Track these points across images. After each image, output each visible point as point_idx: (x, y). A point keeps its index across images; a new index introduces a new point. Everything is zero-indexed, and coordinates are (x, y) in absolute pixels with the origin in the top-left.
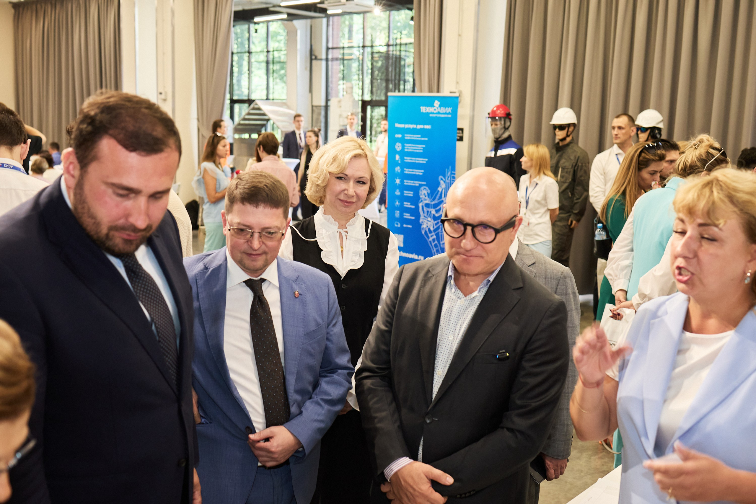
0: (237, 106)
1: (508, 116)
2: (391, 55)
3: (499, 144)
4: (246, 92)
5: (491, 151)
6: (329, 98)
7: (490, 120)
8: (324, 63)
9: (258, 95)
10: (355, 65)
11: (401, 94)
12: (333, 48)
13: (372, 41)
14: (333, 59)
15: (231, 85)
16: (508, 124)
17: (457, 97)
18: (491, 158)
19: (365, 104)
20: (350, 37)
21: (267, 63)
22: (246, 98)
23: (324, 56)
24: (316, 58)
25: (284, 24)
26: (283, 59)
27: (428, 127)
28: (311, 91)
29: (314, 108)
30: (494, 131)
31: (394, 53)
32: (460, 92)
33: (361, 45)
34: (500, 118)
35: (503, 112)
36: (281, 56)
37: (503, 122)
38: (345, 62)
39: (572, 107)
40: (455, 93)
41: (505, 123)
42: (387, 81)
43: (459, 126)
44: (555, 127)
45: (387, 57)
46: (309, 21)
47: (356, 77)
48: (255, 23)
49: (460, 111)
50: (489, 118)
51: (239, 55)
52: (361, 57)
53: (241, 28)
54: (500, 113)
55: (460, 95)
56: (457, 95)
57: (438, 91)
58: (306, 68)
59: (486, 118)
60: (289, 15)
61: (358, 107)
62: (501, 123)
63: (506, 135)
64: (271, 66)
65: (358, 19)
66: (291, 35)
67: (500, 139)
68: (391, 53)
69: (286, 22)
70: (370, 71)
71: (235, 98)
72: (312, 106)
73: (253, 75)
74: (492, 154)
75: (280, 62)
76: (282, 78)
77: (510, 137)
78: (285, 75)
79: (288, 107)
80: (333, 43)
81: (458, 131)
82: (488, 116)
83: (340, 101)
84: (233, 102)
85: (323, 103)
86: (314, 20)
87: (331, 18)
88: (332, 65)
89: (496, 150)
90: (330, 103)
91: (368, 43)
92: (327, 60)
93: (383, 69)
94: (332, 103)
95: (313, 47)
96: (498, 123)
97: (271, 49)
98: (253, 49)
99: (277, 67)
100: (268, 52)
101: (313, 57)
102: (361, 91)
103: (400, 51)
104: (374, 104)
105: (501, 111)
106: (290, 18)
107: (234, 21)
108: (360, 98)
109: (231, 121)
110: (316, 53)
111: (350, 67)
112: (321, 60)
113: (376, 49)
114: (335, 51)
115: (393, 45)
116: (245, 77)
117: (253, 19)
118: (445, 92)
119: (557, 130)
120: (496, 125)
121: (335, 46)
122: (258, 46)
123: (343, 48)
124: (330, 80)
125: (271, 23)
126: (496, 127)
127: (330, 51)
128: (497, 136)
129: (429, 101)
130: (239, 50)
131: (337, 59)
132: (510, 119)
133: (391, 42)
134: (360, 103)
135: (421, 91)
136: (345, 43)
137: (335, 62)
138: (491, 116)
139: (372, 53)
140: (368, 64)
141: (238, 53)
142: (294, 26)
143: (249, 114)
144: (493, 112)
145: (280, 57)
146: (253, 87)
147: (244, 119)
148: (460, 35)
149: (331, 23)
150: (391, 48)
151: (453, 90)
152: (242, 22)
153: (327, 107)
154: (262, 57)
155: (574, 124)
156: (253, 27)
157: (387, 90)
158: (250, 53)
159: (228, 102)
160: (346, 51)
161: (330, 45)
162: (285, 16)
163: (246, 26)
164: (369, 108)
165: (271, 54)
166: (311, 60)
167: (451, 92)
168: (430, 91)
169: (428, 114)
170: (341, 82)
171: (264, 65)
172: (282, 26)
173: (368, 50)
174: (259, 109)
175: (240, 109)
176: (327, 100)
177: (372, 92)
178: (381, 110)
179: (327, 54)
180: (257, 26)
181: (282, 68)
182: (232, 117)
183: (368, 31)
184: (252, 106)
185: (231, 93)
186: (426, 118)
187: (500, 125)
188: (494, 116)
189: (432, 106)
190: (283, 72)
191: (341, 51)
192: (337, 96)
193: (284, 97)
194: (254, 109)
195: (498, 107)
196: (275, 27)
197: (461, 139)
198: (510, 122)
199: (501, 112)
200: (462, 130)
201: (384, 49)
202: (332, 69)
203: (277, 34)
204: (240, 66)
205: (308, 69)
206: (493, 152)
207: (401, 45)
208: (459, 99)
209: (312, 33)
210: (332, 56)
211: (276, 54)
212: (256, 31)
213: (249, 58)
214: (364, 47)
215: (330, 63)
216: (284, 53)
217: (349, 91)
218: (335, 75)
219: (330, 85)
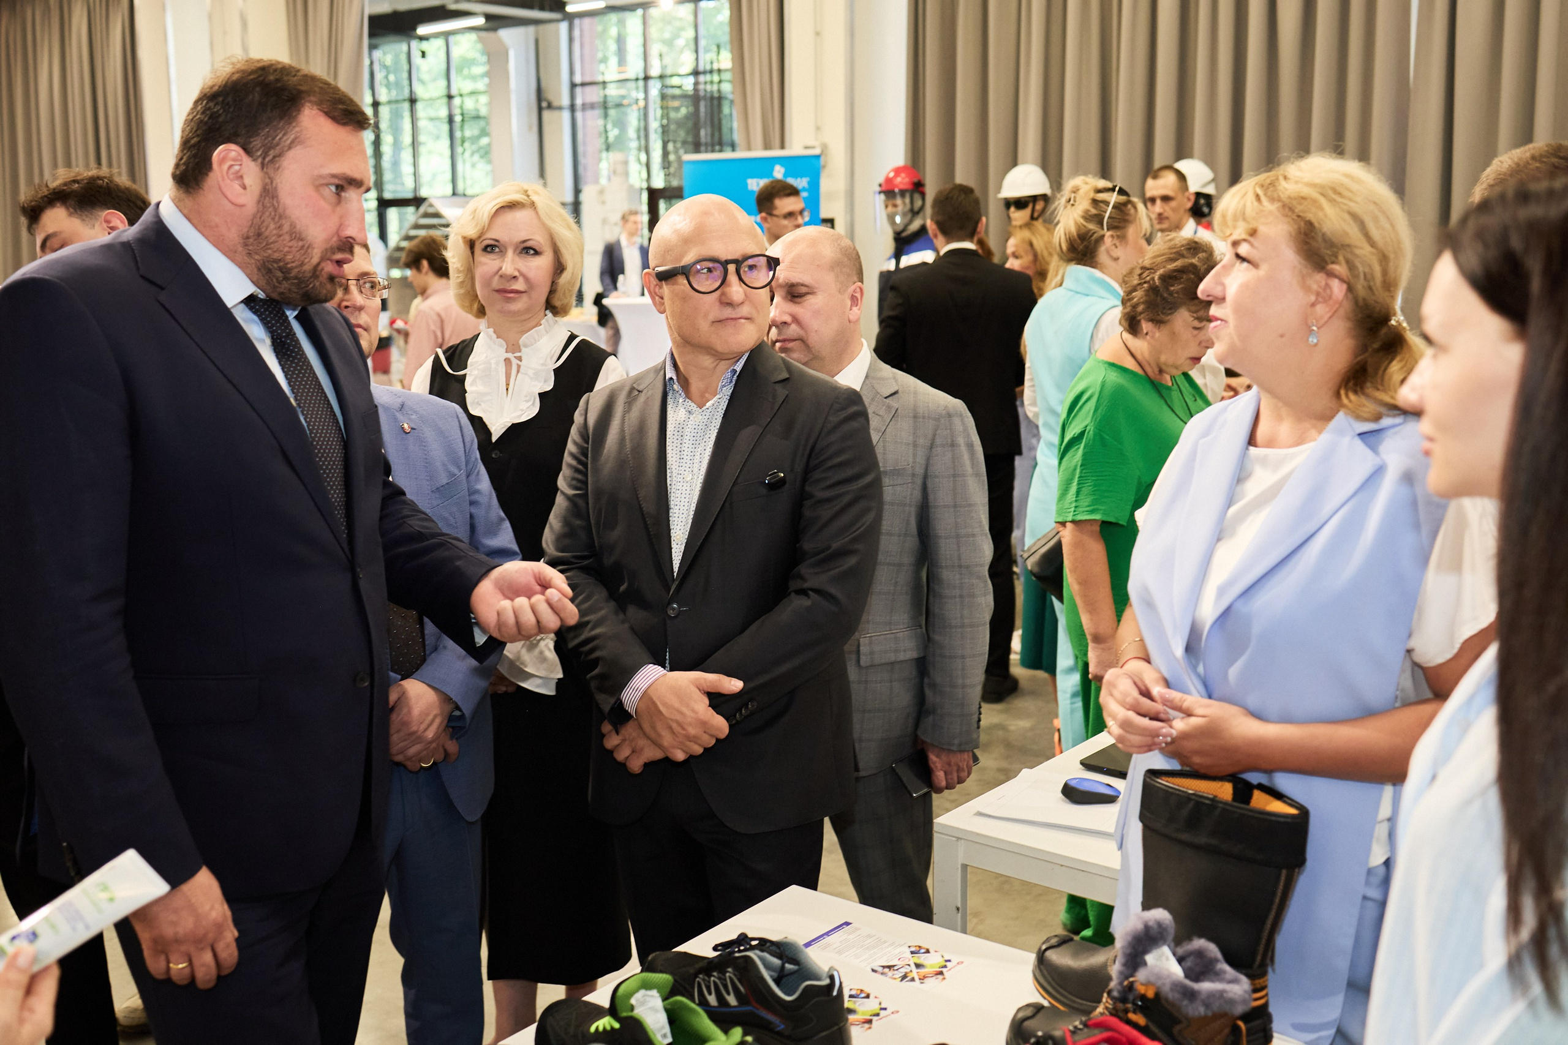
0: (392, 213)
1: (918, 187)
2: (702, 93)
3: (903, 243)
4: (409, 183)
5: (890, 259)
6: (580, 185)
7: (882, 196)
8: (566, 115)
9: (436, 189)
10: (633, 119)
11: (709, 156)
12: (583, 84)
13: (662, 67)
14: (585, 107)
16: (918, 203)
17: (818, 157)
18: (889, 272)
19: (654, 196)
20: (622, 61)
21: (451, 122)
22: (409, 195)
23: (565, 101)
24: (550, 106)
25: (480, 40)
26: (483, 111)
28: (542, 173)
30: (891, 218)
31: (709, 87)
32: (825, 147)
33: (642, 75)
35: (907, 180)
36: (480, 104)
37: (907, 200)
38: (612, 112)
40: (813, 147)
42: (697, 146)
43: (825, 213)
44: (1009, 203)
45: (695, 98)
46: (531, 30)
47: (634, 144)
48: (422, 38)
49: (825, 185)
50: (880, 193)
51: (394, 106)
52: (642, 101)
53: (391, 52)
54: (901, 183)
55: (822, 151)
56: (817, 151)
57: (782, 147)
58: (530, 128)
59: (875, 193)
60: (489, 17)
61: (641, 201)
62: (904, 203)
63: (915, 225)
64: (458, 130)
65: (634, 21)
66: (496, 59)
67: (904, 234)
68: (702, 89)
69: (484, 34)
70: (660, 128)
71: (388, 195)
73: (422, 150)
74: (891, 266)
75: (477, 119)
76: (486, 153)
77: (923, 230)
78: (490, 148)
80: (582, 75)
82: (878, 189)
83: (601, 192)
84: (384, 204)
85: (569, 198)
86: (541, 27)
87: (577, 22)
88: (584, 119)
89: (897, 256)
90: (583, 197)
91: (655, 72)
92: (572, 108)
93: (690, 124)
94: (589, 196)
95: (543, 84)
96: (899, 201)
97: (455, 92)
98: (420, 91)
99: (470, 129)
100: (450, 98)
101: (544, 104)
102: (645, 170)
103: (719, 83)
104: (672, 194)
105: (903, 179)
106: (491, 24)
107: (372, 35)
108: (645, 185)
109: (380, 244)
110: (550, 95)
111: (621, 124)
112: (560, 108)
113: (668, 81)
114: (588, 89)
115: (704, 73)
116: (406, 156)
117: (415, 29)
118: (796, 147)
119: (1012, 209)
120: (895, 206)
121: (588, 79)
122: (430, 89)
123: (605, 84)
124: (580, 149)
125: (452, 39)
127: (578, 90)
129: (764, 168)
130: (392, 97)
131: (592, 106)
132: (923, 195)
133: (701, 68)
134: (645, 196)
135: (749, 148)
136: (610, 72)
137: (590, 113)
138: (884, 188)
139: (663, 90)
141: (390, 102)
142: (500, 42)
143: (417, 226)
144: (888, 180)
145: (476, 108)
146: (423, 175)
148: (818, 34)
149: (577, 33)
150: (702, 79)
151: (811, 142)
152: (392, 38)
153: (577, 205)
154: (439, 109)
155: (1044, 197)
156: (416, 47)
158: (413, 101)
160: (612, 90)
161: (578, 79)
162: (480, 21)
163: (402, 47)
164: (662, 204)
165: (457, 101)
166: (540, 110)
167: (806, 148)
168: (767, 146)
170: (603, 155)
171: (445, 127)
172: (479, 46)
173: (655, 85)
174: (437, 215)
175: (401, 220)
176: (577, 191)
177: (666, 170)
179: (573, 97)
180: (425, 45)
181: (483, 131)
182: (383, 236)
183: (655, 49)
184: (422, 209)
185: (380, 186)
188: (890, 188)
190: (484, 141)
191: (601, 90)
192: (596, 181)
194: (426, 215)
196: (467, 46)
198: (923, 199)
199: (902, 181)
201: (688, 82)
202: (584, 126)
203: (468, 63)
204: (396, 131)
205: (535, 129)
206: (893, 261)
207: (721, 71)
208: (822, 160)
209: (539, 54)
210: (583, 100)
211: (469, 104)
212: (423, 54)
213: (412, 111)
214: (646, 78)
215: (579, 115)
216: (483, 99)
217: (621, 171)
218: (590, 140)
219: (582, 160)
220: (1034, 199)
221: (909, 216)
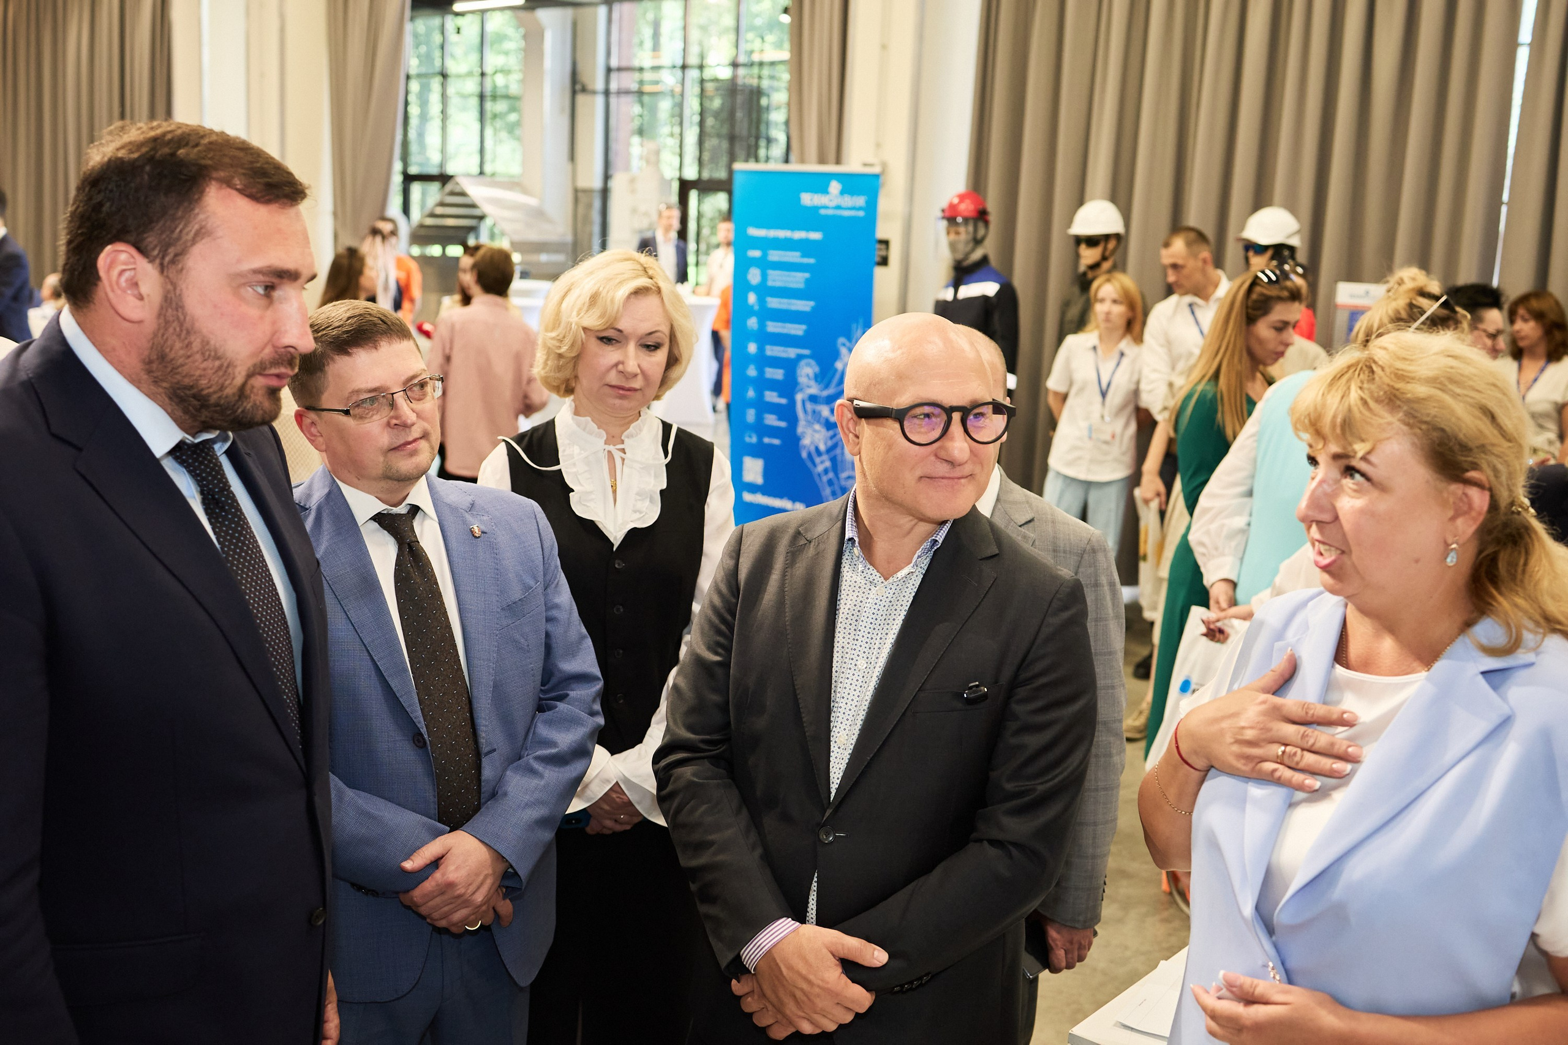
0: (416, 189)
1: (982, 215)
2: (740, 87)
3: (962, 273)
4: (436, 158)
5: (947, 286)
6: (611, 172)
7: (945, 223)
8: (600, 100)
9: (461, 165)
10: (665, 106)
11: (761, 167)
12: (619, 69)
13: (702, 57)
14: (620, 93)
15: (405, 144)
16: (981, 232)
17: (877, 176)
18: (946, 302)
19: (685, 187)
20: (656, 47)
21: (482, 97)
22: (434, 171)
23: (600, 85)
24: (584, 90)
25: (517, 19)
26: (514, 89)
27: (816, 236)
28: (572, 157)
29: (580, 194)
30: (953, 246)
31: (748, 81)
32: (884, 165)
33: (680, 63)
34: (966, 220)
36: (511, 83)
37: (971, 228)
38: (646, 99)
39: (1113, 199)
40: (871, 165)
42: (732, 139)
43: (880, 234)
44: (1079, 240)
45: (731, 89)
46: (570, 11)
47: (666, 130)
48: (457, 14)
49: (883, 205)
51: (425, 79)
52: (678, 89)
53: (427, 25)
55: (882, 171)
56: (876, 170)
57: (838, 161)
58: (562, 111)
61: (670, 191)
62: (967, 232)
63: (977, 255)
64: (489, 105)
65: (673, 8)
66: (533, 40)
68: (740, 82)
69: (523, 14)
70: (697, 118)
71: (413, 170)
72: (576, 191)
74: (948, 295)
75: (507, 97)
76: (511, 129)
77: (984, 260)
78: (518, 124)
79: (525, 191)
80: (619, 59)
81: (878, 246)
82: (940, 214)
83: (632, 181)
84: (409, 179)
85: (597, 183)
86: (583, 10)
87: (617, 5)
88: (618, 105)
89: (956, 284)
90: (613, 184)
91: (693, 60)
92: (607, 93)
93: (724, 115)
94: (618, 184)
95: (579, 67)
96: (962, 229)
97: (489, 69)
98: (452, 67)
99: (501, 106)
100: (483, 74)
101: (578, 87)
102: (678, 159)
103: (760, 77)
104: (706, 187)
106: (530, 4)
108: (678, 175)
110: (584, 77)
111: (653, 111)
112: (594, 92)
113: (708, 74)
114: (624, 75)
115: (745, 65)
116: (434, 127)
117: (451, 5)
118: (853, 164)
119: (1083, 247)
120: (957, 233)
121: (624, 64)
122: (461, 63)
123: (641, 69)
124: (612, 135)
125: (489, 16)
127: (614, 76)
128: (960, 256)
129: (820, 183)
130: (423, 70)
131: (627, 92)
132: (986, 223)
133: (742, 59)
134: (675, 186)
135: (802, 161)
136: (644, 58)
137: (625, 100)
138: (947, 214)
139: (702, 81)
140: (693, 105)
141: (419, 76)
142: (537, 21)
143: (442, 204)
144: (952, 207)
145: (507, 87)
146: (451, 148)
147: (432, 215)
148: (884, 47)
149: (615, 15)
150: (741, 71)
151: (870, 159)
152: (429, 11)
153: (605, 192)
154: (471, 86)
155: (1117, 236)
156: (450, 22)
157: (732, 158)
158: (444, 75)
159: (397, 179)
160: (648, 76)
161: (614, 63)
162: (520, 2)
163: (436, 21)
164: (693, 195)
165: (489, 78)
166: (574, 93)
167: (865, 165)
168: (822, 160)
169: (816, 209)
170: (636, 140)
171: (474, 102)
172: (516, 25)
173: (693, 74)
174: (463, 194)
175: (424, 194)
176: (607, 177)
177: (701, 162)
178: (719, 201)
179: (607, 81)
180: (460, 21)
181: (513, 109)
182: (406, 210)
183: (694, 35)
184: (449, 187)
185: (405, 159)
186: (811, 218)
187: (965, 233)
189: (825, 191)
190: (513, 117)
191: (637, 76)
192: (627, 168)
193: (515, 169)
194: (453, 193)
195: (962, 198)
196: (502, 24)
197: (884, 262)
199: (967, 208)
200: (886, 243)
201: (725, 73)
202: (618, 112)
203: (501, 38)
204: (424, 103)
205: (568, 111)
206: (951, 291)
207: (761, 64)
208: (881, 179)
209: (576, 37)
210: (618, 85)
211: (500, 80)
212: (458, 31)
213: (444, 86)
214: (684, 67)
215: (613, 100)
216: (516, 77)
217: (653, 159)
218: (623, 126)
219: (613, 146)
220: (1107, 237)
221: (971, 245)
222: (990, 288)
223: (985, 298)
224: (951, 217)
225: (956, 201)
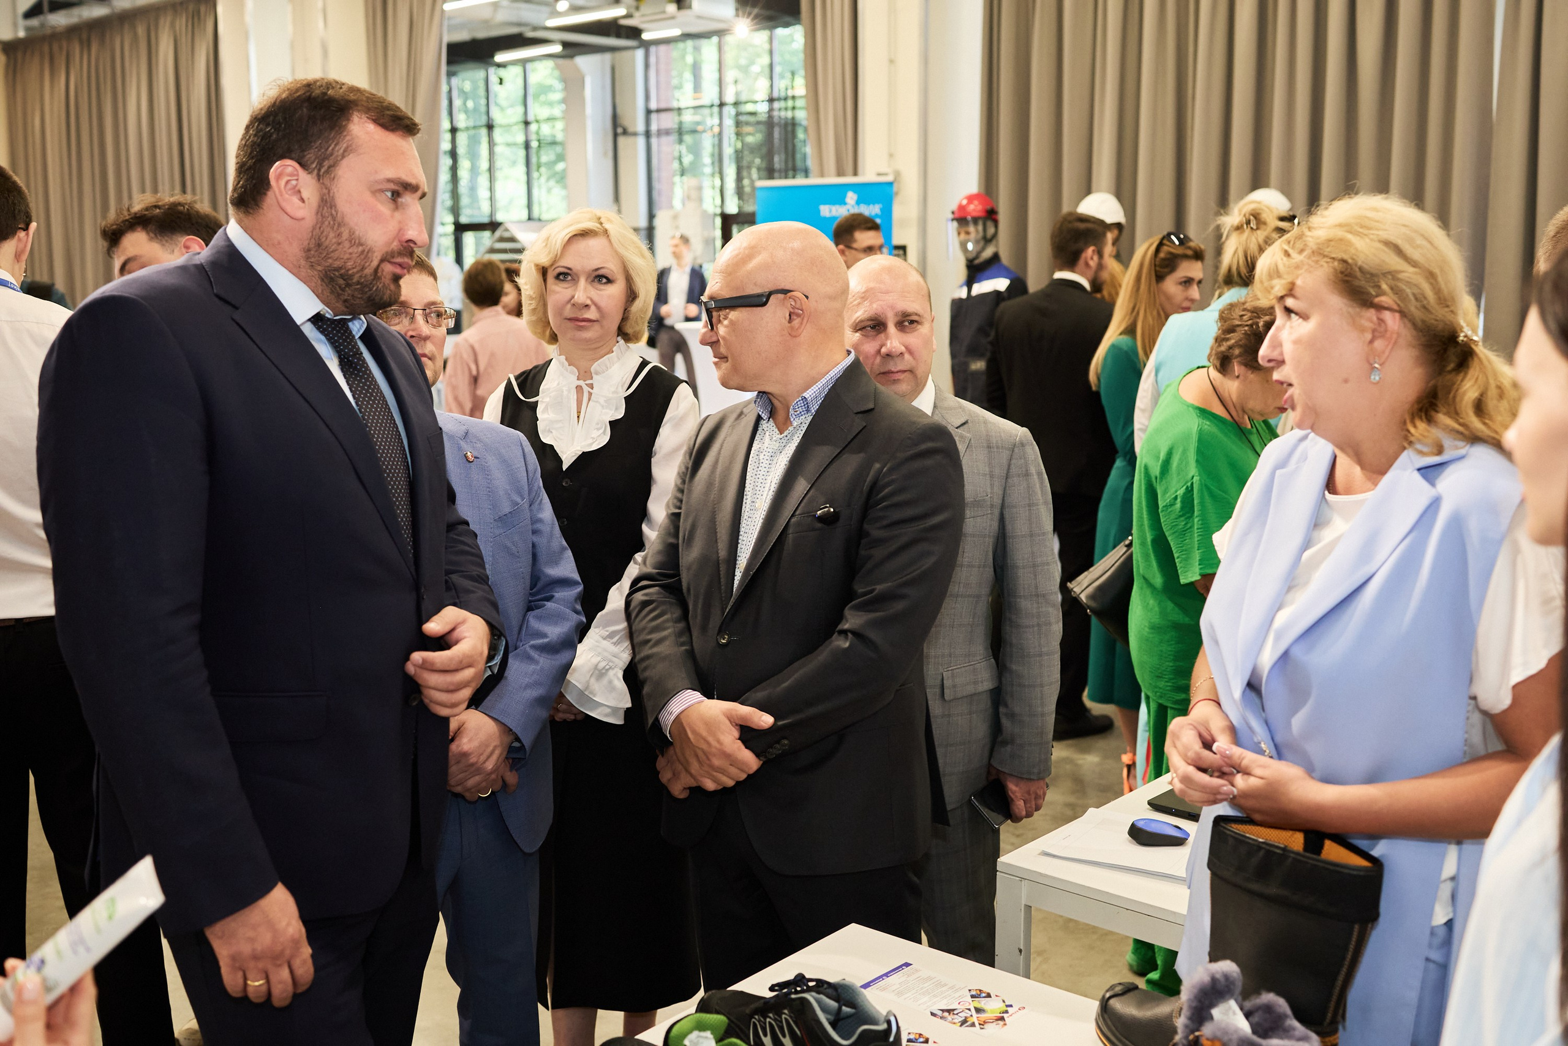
0: (469, 238)
1: (991, 215)
2: (776, 120)
3: (976, 270)
4: (485, 208)
5: (961, 286)
6: (654, 210)
7: (955, 224)
8: (641, 141)
9: (511, 215)
10: (707, 143)
11: (781, 182)
12: (658, 111)
13: (737, 94)
14: (660, 133)
15: (455, 195)
16: (991, 231)
17: (891, 184)
18: (961, 300)
19: (727, 222)
20: (697, 88)
21: (527, 147)
22: (485, 220)
23: (640, 127)
24: (625, 132)
25: (558, 67)
26: (560, 137)
28: (617, 198)
31: (783, 114)
32: (897, 174)
33: (717, 102)
35: (980, 207)
36: (556, 130)
37: (980, 228)
38: (688, 138)
40: (886, 174)
41: (985, 230)
43: (897, 241)
45: (770, 124)
46: (607, 57)
47: (708, 170)
48: (499, 65)
49: (898, 211)
50: (953, 220)
51: (472, 132)
52: (717, 127)
53: (469, 78)
54: (974, 210)
55: (895, 179)
56: (890, 178)
57: (855, 174)
58: (605, 154)
59: (947, 220)
60: (566, 45)
61: (714, 225)
62: (977, 231)
63: (988, 253)
64: (534, 155)
65: (709, 48)
66: (573, 86)
67: (977, 262)
68: (777, 115)
69: (560, 61)
70: (734, 156)
71: (464, 220)
73: (498, 175)
74: (963, 293)
75: (553, 144)
76: (561, 179)
77: (996, 257)
78: (566, 173)
80: (658, 100)
82: (951, 216)
83: (675, 217)
84: (460, 229)
85: (643, 221)
86: (618, 55)
87: (653, 49)
88: (659, 145)
89: (969, 283)
90: (657, 222)
91: (729, 98)
92: (648, 134)
93: (764, 150)
94: (662, 221)
95: (619, 111)
96: (972, 229)
97: (532, 118)
98: (497, 116)
99: (546, 155)
100: (527, 124)
101: (620, 130)
102: (719, 195)
103: (793, 110)
104: (746, 219)
105: (976, 206)
106: (569, 51)
107: (450, 62)
108: (719, 211)
109: (456, 268)
110: (626, 121)
111: (696, 150)
112: (635, 134)
113: (744, 109)
114: (663, 115)
115: (779, 99)
116: (483, 181)
117: (493, 56)
118: (869, 174)
121: (663, 106)
122: (506, 115)
123: (680, 110)
124: (655, 174)
125: (529, 66)
126: (967, 237)
127: (654, 116)
129: (837, 194)
130: (470, 123)
131: (667, 132)
133: (775, 95)
134: (718, 221)
135: (822, 175)
136: (685, 98)
137: (665, 139)
138: (957, 216)
139: (738, 116)
141: (467, 129)
142: (577, 70)
143: (492, 251)
145: (552, 134)
146: (499, 199)
148: (891, 61)
149: (652, 60)
150: (777, 106)
151: (884, 169)
152: (471, 65)
153: (651, 230)
154: (516, 135)
156: (493, 74)
158: (490, 126)
159: (448, 228)
160: (686, 116)
161: (653, 105)
162: (557, 48)
163: (480, 74)
165: (533, 127)
166: (616, 136)
167: (879, 174)
168: (840, 173)
170: (677, 179)
171: (522, 153)
172: (557, 73)
173: (730, 111)
174: (512, 240)
175: (478, 243)
176: (651, 216)
177: (740, 196)
179: (648, 123)
180: (502, 72)
181: (559, 157)
182: (459, 260)
183: (730, 75)
184: (498, 233)
185: (455, 210)
188: (962, 215)
189: (842, 201)
190: (560, 166)
191: (676, 116)
192: (670, 206)
194: (502, 239)
195: (971, 198)
196: (544, 73)
200: (903, 248)
201: (762, 108)
202: (659, 152)
203: (545, 89)
204: (473, 156)
205: (610, 154)
207: (794, 98)
208: (895, 188)
209: (615, 81)
210: (658, 125)
211: (546, 130)
212: (501, 82)
213: (490, 136)
214: (722, 105)
215: (654, 141)
216: (560, 125)
217: (696, 196)
218: (666, 167)
219: (656, 185)
222: (1001, 284)
223: (997, 293)
224: (961, 219)
225: (965, 202)
